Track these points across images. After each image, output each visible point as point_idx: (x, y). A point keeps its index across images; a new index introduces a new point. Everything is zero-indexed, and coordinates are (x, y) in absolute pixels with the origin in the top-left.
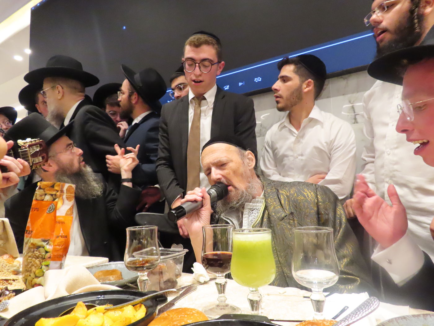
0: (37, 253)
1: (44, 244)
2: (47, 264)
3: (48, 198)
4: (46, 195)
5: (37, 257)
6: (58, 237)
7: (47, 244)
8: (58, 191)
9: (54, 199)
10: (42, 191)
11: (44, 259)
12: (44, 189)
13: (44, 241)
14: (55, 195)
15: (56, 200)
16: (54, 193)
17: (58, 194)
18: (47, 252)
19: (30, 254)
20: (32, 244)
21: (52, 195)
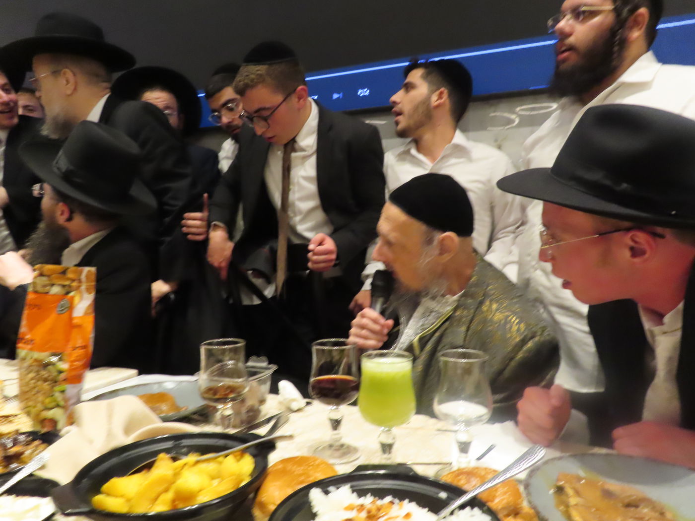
0: (44, 374)
1: (54, 359)
2: (62, 390)
3: (55, 290)
4: (53, 285)
5: (45, 380)
6: (75, 349)
7: (60, 360)
8: (73, 280)
9: (68, 293)
10: (44, 279)
11: (55, 382)
12: (49, 276)
13: (54, 355)
14: (69, 286)
15: (72, 294)
16: (67, 283)
17: (75, 284)
18: (60, 372)
19: (32, 375)
20: (36, 360)
21: (64, 286)
